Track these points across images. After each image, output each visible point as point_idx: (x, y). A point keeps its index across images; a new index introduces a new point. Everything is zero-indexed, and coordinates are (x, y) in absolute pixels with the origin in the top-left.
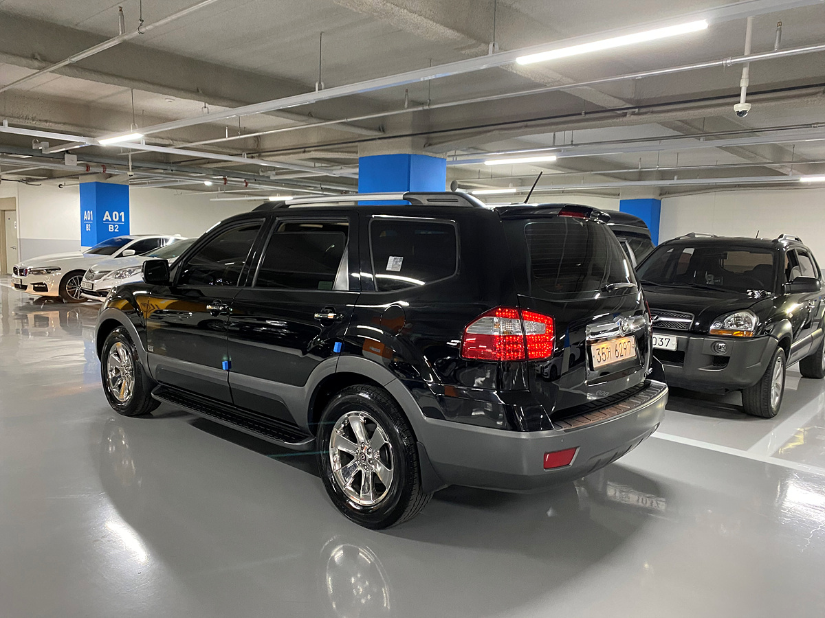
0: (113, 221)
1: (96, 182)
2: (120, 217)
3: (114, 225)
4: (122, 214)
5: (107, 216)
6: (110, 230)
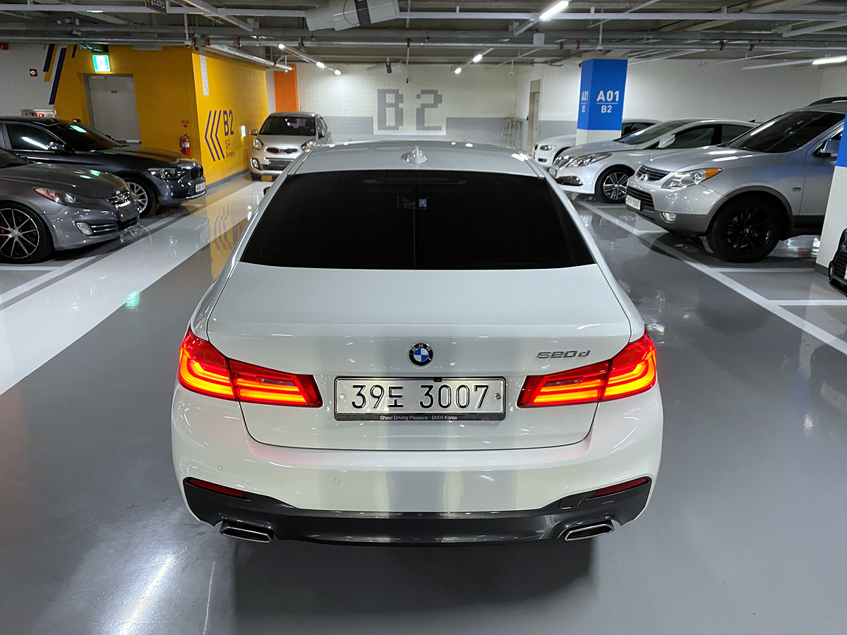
0: (606, 101)
2: (615, 96)
3: (607, 106)
4: (617, 93)
5: (601, 96)
6: (602, 112)
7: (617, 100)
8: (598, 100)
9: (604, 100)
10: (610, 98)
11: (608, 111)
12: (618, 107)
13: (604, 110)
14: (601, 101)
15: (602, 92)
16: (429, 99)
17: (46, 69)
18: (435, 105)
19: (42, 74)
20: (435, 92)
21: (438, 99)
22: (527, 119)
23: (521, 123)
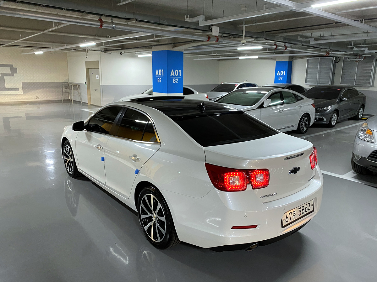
1: (167, 51)
2: (179, 73)
3: (176, 79)
4: (180, 71)
5: (172, 74)
6: (174, 82)
7: (180, 75)
8: (171, 75)
9: (174, 75)
10: (177, 74)
11: (177, 82)
12: (181, 80)
13: (174, 81)
14: (172, 75)
15: (173, 70)
16: (8, 71)
18: (12, 75)
20: (11, 66)
21: (14, 71)
22: (86, 84)
23: (79, 86)
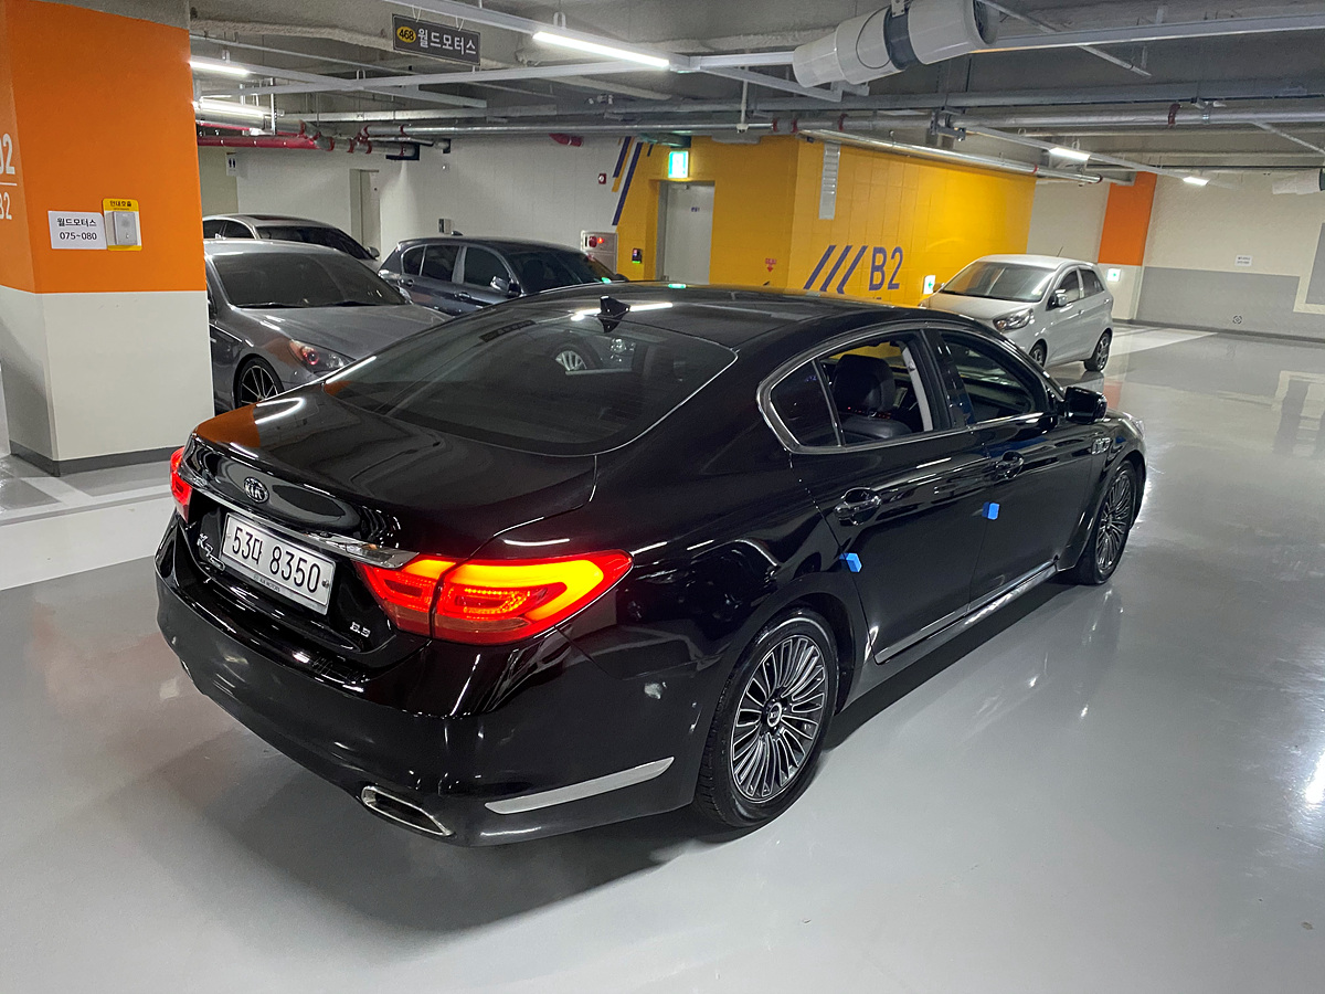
17: (617, 174)
19: (611, 180)
